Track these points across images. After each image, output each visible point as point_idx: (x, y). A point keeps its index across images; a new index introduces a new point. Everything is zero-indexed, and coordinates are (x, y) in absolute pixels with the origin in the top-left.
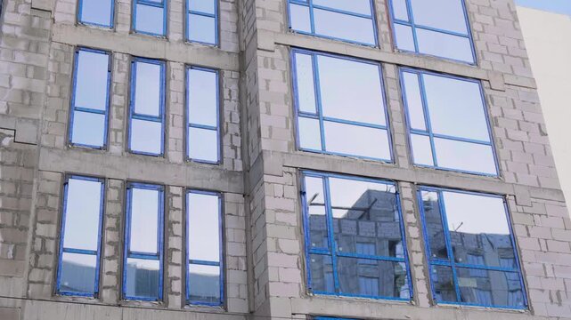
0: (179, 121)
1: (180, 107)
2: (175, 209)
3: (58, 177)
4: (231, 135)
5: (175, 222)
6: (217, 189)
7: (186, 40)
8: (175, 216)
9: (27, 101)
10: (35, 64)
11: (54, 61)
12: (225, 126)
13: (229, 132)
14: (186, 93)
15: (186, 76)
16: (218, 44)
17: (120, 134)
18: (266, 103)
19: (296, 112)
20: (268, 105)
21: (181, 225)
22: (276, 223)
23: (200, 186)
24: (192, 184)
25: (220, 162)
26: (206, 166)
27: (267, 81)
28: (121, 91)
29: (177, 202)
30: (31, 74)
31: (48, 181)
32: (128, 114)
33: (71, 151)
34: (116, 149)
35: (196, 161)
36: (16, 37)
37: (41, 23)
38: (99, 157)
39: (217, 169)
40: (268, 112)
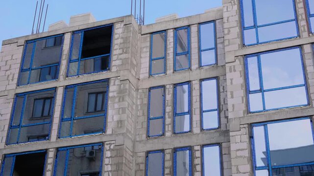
0: (198, 111)
1: (198, 104)
2: (197, 158)
3: (143, 154)
4: (225, 111)
5: (197, 165)
6: (218, 142)
7: (200, 66)
8: (197, 161)
9: (120, 126)
10: (122, 107)
11: (140, 99)
12: (221, 107)
13: (224, 110)
14: (201, 95)
15: (201, 86)
16: (217, 63)
17: (170, 126)
18: (231, 92)
19: (248, 92)
20: (232, 93)
21: (200, 165)
22: (237, 157)
23: (209, 143)
24: (206, 142)
25: (220, 127)
26: (212, 131)
27: (231, 80)
28: (170, 104)
29: (198, 154)
30: (121, 112)
31: (140, 157)
32: (173, 114)
33: (149, 140)
34: (168, 134)
35: (207, 130)
36: (115, 96)
37: (124, 86)
38: (161, 140)
39: (218, 131)
40: (232, 97)
